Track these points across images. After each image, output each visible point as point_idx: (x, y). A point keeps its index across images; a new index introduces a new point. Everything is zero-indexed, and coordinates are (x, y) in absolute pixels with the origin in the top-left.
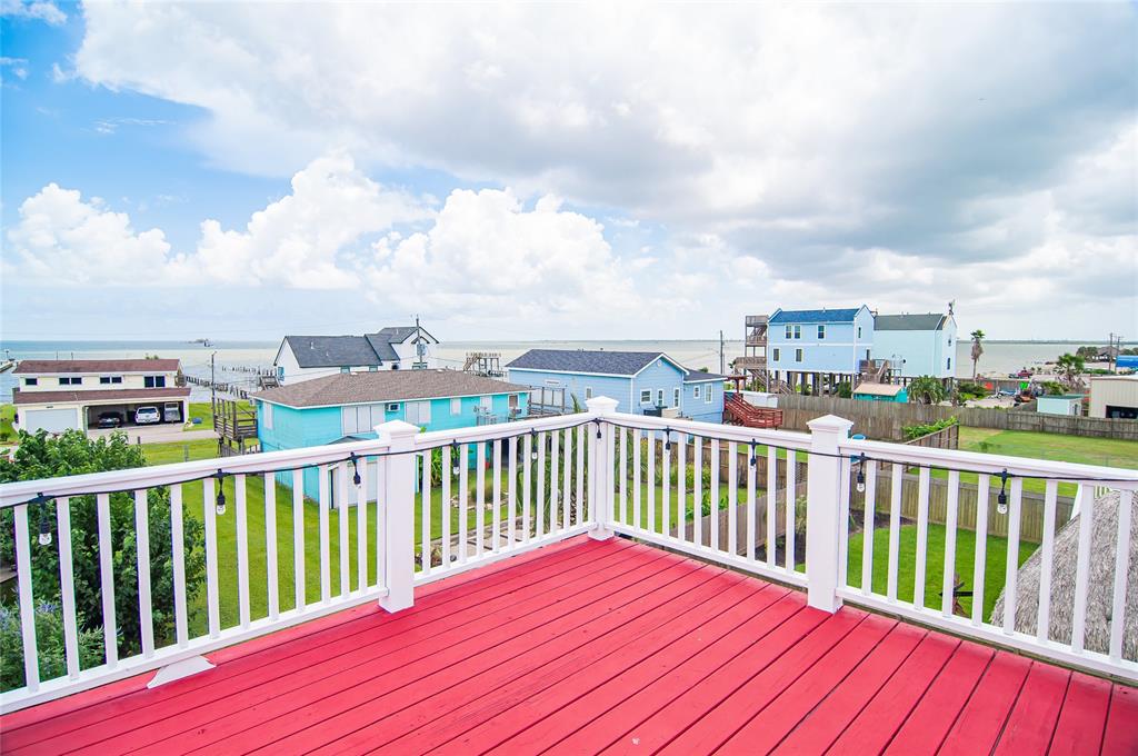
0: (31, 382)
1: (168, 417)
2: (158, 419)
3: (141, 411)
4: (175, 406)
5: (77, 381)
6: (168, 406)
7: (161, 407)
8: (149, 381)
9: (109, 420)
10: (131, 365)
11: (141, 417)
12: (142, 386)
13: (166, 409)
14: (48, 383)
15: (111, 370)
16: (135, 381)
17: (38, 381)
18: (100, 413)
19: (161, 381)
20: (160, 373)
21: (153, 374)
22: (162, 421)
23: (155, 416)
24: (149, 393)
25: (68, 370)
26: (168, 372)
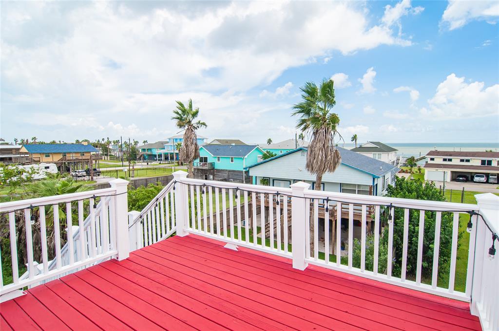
0: (432, 159)
1: (491, 181)
2: (485, 181)
3: (477, 176)
4: (495, 175)
5: (450, 160)
6: (491, 175)
7: (487, 175)
8: (483, 162)
9: (461, 179)
10: (475, 154)
11: (476, 179)
12: (480, 164)
13: (490, 177)
14: (439, 160)
15: (466, 156)
16: (476, 162)
17: (435, 159)
18: (458, 175)
19: (490, 162)
20: (490, 159)
21: (486, 159)
22: (487, 182)
23: (483, 179)
24: (483, 168)
25: (447, 155)
26: (494, 159)
